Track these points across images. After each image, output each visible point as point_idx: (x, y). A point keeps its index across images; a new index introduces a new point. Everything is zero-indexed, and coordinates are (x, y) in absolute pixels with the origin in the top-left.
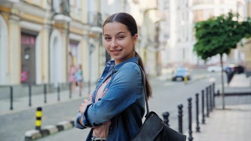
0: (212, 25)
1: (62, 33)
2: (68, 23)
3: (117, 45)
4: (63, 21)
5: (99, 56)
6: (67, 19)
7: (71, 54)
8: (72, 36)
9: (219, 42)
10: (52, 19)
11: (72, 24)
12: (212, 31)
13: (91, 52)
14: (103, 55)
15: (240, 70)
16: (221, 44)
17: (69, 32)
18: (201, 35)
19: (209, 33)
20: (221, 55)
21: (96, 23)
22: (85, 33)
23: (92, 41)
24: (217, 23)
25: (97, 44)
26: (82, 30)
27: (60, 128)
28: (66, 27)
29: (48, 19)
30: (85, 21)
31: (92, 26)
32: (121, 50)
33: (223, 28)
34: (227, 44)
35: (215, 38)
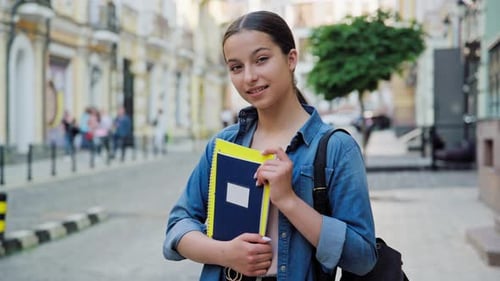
0: (345, 34)
1: (33, 42)
2: (48, 22)
3: (255, 77)
4: (37, 17)
5: (111, 89)
6: (45, 12)
7: (52, 85)
8: (55, 49)
9: (359, 67)
10: (14, 11)
11: (56, 23)
12: (346, 46)
13: (93, 83)
14: (117, 89)
15: (382, 122)
16: (362, 71)
17: (48, 40)
18: (324, 53)
19: (341, 50)
20: (361, 93)
21: (104, 23)
22: (81, 42)
23: (95, 59)
24: (355, 30)
25: (105, 67)
26: (75, 36)
27: (43, 237)
28: (43, 29)
29: (6, 12)
30: (81, 18)
31: (96, 28)
32: (267, 87)
33: (366, 39)
34: (373, 72)
35: (351, 59)
